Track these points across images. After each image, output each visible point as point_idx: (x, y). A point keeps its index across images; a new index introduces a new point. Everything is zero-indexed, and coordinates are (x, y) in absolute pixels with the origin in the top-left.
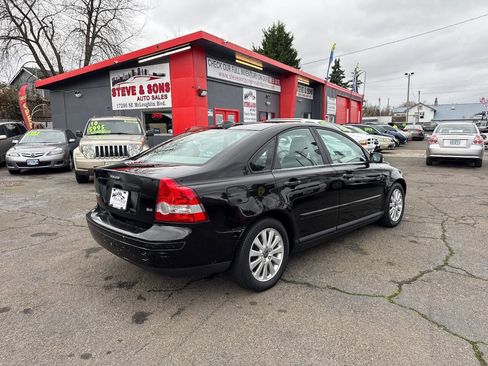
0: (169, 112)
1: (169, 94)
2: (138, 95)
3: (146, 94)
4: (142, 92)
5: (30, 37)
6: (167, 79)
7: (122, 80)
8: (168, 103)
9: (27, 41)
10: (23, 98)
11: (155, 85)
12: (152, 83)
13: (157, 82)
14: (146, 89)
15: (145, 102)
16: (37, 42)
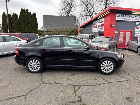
0: (103, 32)
1: (104, 27)
2: (98, 28)
3: (99, 27)
4: (98, 27)
5: (91, 15)
6: (103, 23)
7: (95, 24)
8: (103, 30)
9: (90, 16)
10: (79, 30)
11: (101, 25)
12: (100, 24)
13: (102, 24)
14: (99, 26)
15: (99, 30)
16: (92, 16)
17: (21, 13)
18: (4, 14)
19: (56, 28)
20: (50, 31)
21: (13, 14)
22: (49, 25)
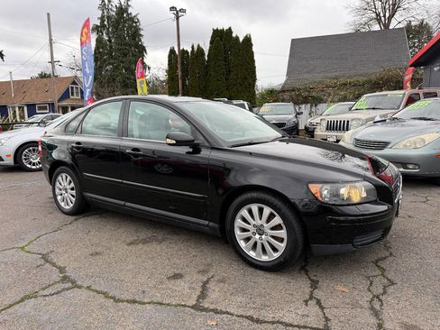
17: (211, 43)
18: (172, 51)
19: (318, 77)
20: (293, 90)
21: (193, 47)
22: (305, 70)
